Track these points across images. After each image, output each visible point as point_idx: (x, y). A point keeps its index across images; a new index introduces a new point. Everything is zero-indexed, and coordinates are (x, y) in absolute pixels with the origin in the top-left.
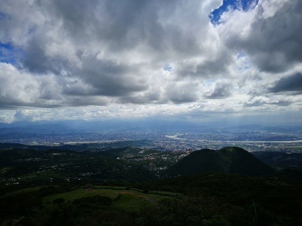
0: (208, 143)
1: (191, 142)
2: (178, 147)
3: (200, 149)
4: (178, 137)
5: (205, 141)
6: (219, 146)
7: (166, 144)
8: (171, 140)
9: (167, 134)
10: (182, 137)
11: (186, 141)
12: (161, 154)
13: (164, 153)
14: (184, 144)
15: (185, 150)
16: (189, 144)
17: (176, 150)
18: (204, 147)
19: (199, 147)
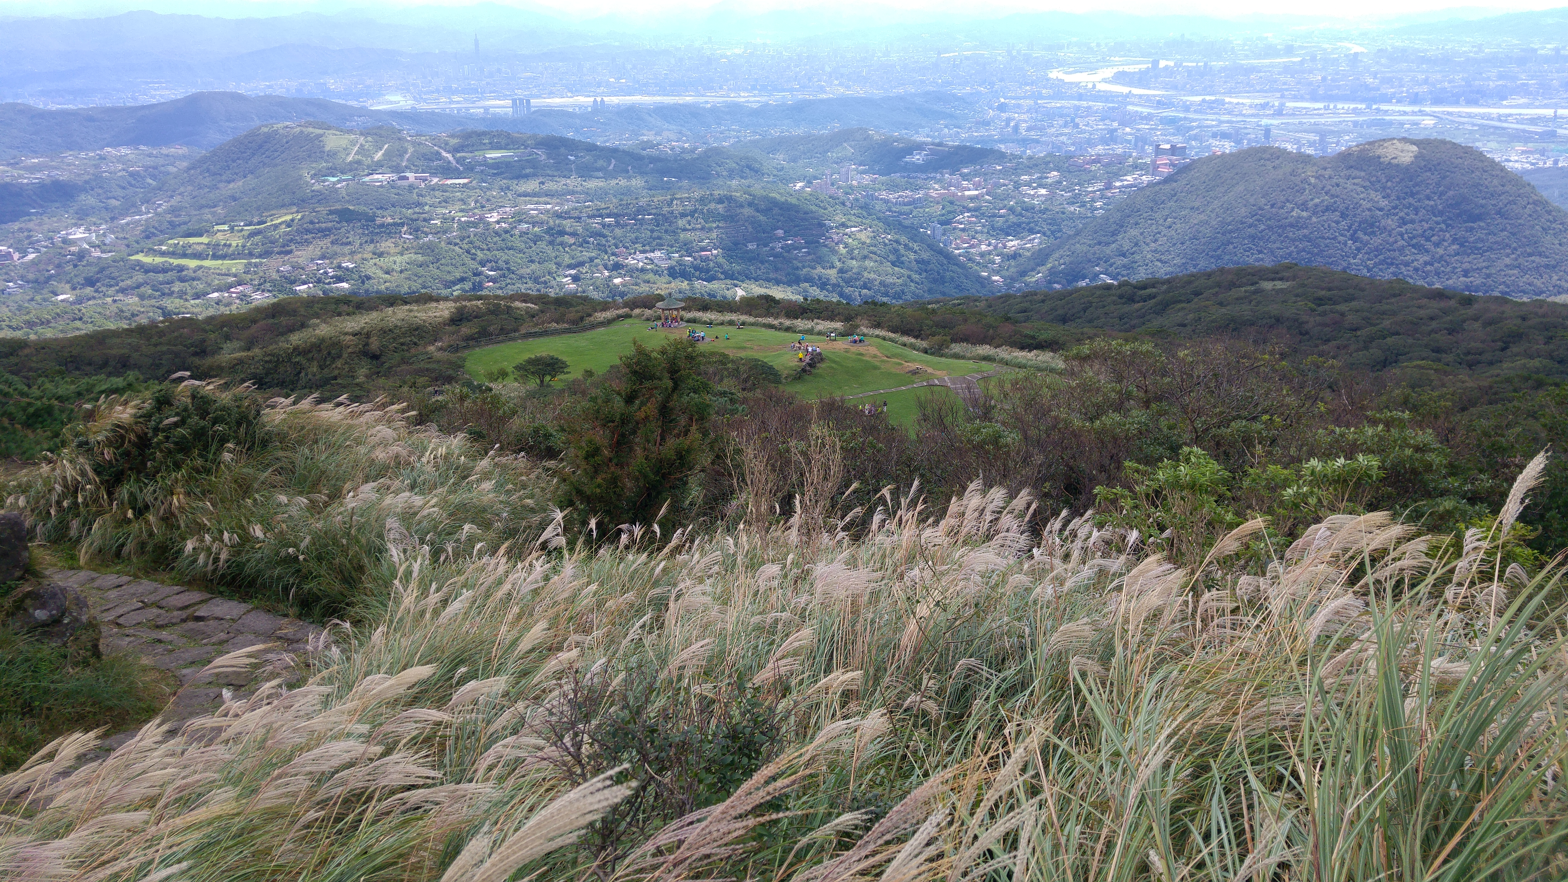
0: (1279, 113)
1: (1187, 109)
2: (1111, 137)
3: (1228, 147)
4: (1121, 77)
5: (1264, 106)
6: (1339, 134)
7: (1051, 115)
8: (1080, 97)
9: (1061, 64)
10: (1141, 79)
11: (1160, 104)
12: (1017, 170)
13: (1034, 165)
14: (1148, 118)
15: (1149, 149)
16: (1172, 121)
17: (1100, 149)
18: (1252, 139)
19: (1225, 136)
